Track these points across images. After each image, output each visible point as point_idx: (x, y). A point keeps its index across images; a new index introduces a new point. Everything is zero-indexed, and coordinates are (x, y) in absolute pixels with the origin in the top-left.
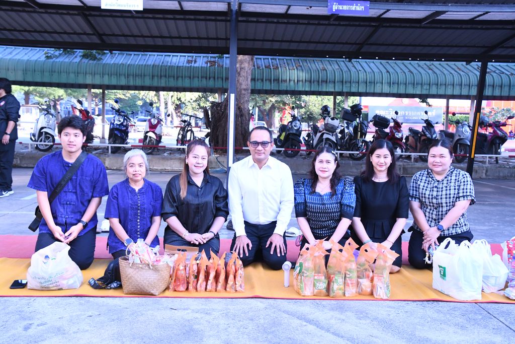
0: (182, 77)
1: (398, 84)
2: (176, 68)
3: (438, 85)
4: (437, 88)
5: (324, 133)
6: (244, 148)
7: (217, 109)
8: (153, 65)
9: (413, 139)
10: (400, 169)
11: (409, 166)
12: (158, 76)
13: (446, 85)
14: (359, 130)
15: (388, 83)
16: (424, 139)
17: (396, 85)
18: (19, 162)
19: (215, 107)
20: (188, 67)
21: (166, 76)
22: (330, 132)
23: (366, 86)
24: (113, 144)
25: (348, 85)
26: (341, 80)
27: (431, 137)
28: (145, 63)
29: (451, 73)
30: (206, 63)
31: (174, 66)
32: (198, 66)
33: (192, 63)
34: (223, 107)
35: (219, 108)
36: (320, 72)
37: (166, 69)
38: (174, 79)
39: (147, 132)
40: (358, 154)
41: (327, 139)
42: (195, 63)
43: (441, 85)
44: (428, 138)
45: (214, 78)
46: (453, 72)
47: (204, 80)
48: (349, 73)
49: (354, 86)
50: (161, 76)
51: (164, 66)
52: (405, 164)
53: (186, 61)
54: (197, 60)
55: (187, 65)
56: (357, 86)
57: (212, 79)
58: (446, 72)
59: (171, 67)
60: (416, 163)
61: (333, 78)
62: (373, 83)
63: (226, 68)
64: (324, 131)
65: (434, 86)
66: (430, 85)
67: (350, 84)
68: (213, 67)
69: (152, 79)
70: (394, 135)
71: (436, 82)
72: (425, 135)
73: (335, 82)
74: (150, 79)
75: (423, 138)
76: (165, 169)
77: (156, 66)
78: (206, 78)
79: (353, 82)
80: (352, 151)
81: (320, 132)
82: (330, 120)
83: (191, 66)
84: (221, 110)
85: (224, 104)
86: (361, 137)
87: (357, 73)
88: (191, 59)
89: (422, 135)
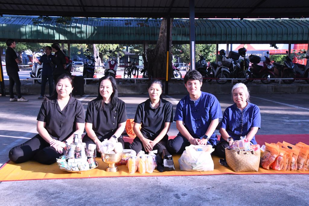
0: (123, 34)
1: (262, 35)
2: (119, 28)
3: (287, 34)
4: (287, 37)
5: (222, 67)
6: (172, 78)
7: (151, 54)
8: (104, 27)
9: (277, 69)
10: (272, 89)
11: (278, 87)
12: (107, 34)
13: (293, 34)
14: (244, 64)
15: (255, 34)
16: (286, 70)
17: (261, 35)
18: (27, 91)
19: (149, 53)
20: (127, 27)
21: (113, 34)
22: (225, 66)
23: (242, 37)
24: (87, 78)
25: (230, 36)
26: (225, 33)
27: (290, 68)
28: (98, 25)
29: (296, 27)
30: (138, 24)
31: (118, 27)
32: (133, 26)
33: (128, 25)
34: (155, 52)
35: (152, 53)
36: (212, 29)
37: (113, 29)
38: (118, 35)
39: (109, 70)
40: (244, 80)
41: (224, 71)
42: (130, 25)
43: (289, 34)
44: (289, 68)
45: (144, 34)
46: (297, 25)
47: (138, 36)
48: (230, 28)
49: (233, 37)
50: (110, 34)
51: (111, 27)
52: (275, 85)
53: (124, 24)
54: (131, 23)
55: (126, 26)
56: (235, 36)
57: (142, 35)
58: (292, 26)
59: (116, 28)
60: (282, 85)
61: (220, 32)
62: (246, 34)
63: (151, 27)
64: (222, 66)
65: (285, 35)
66: (282, 34)
67: (231, 35)
68: (143, 27)
69: (104, 35)
70: (267, 67)
71: (287, 33)
72: (287, 66)
73: (221, 35)
74: (103, 35)
75: (285, 68)
76: (122, 93)
77: (106, 27)
78: (139, 34)
79: (233, 34)
80: (240, 78)
81: (219, 67)
82: (226, 59)
83: (128, 27)
84: (154, 54)
85: (156, 51)
86: (246, 69)
87: (235, 28)
88: (127, 22)
89: (284, 67)
